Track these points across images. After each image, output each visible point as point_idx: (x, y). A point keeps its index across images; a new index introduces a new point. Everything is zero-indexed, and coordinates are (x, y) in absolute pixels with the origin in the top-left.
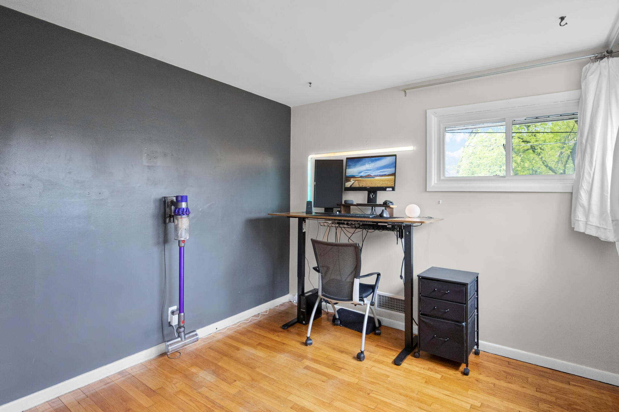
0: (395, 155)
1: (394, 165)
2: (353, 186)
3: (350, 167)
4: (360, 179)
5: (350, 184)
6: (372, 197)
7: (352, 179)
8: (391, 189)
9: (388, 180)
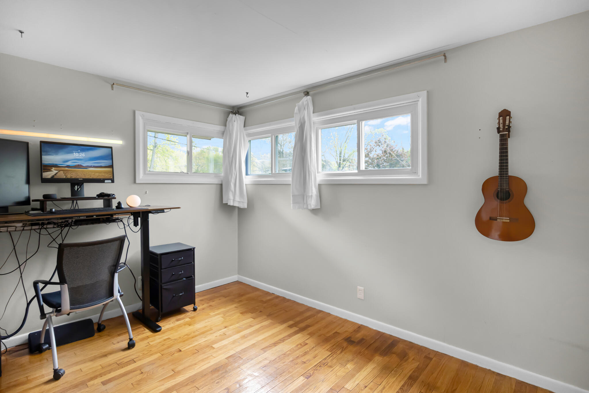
0: (111, 148)
1: (111, 156)
2: (56, 177)
3: (49, 153)
4: (67, 169)
5: (50, 175)
6: (76, 190)
7: (53, 168)
8: (110, 181)
9: (105, 172)
